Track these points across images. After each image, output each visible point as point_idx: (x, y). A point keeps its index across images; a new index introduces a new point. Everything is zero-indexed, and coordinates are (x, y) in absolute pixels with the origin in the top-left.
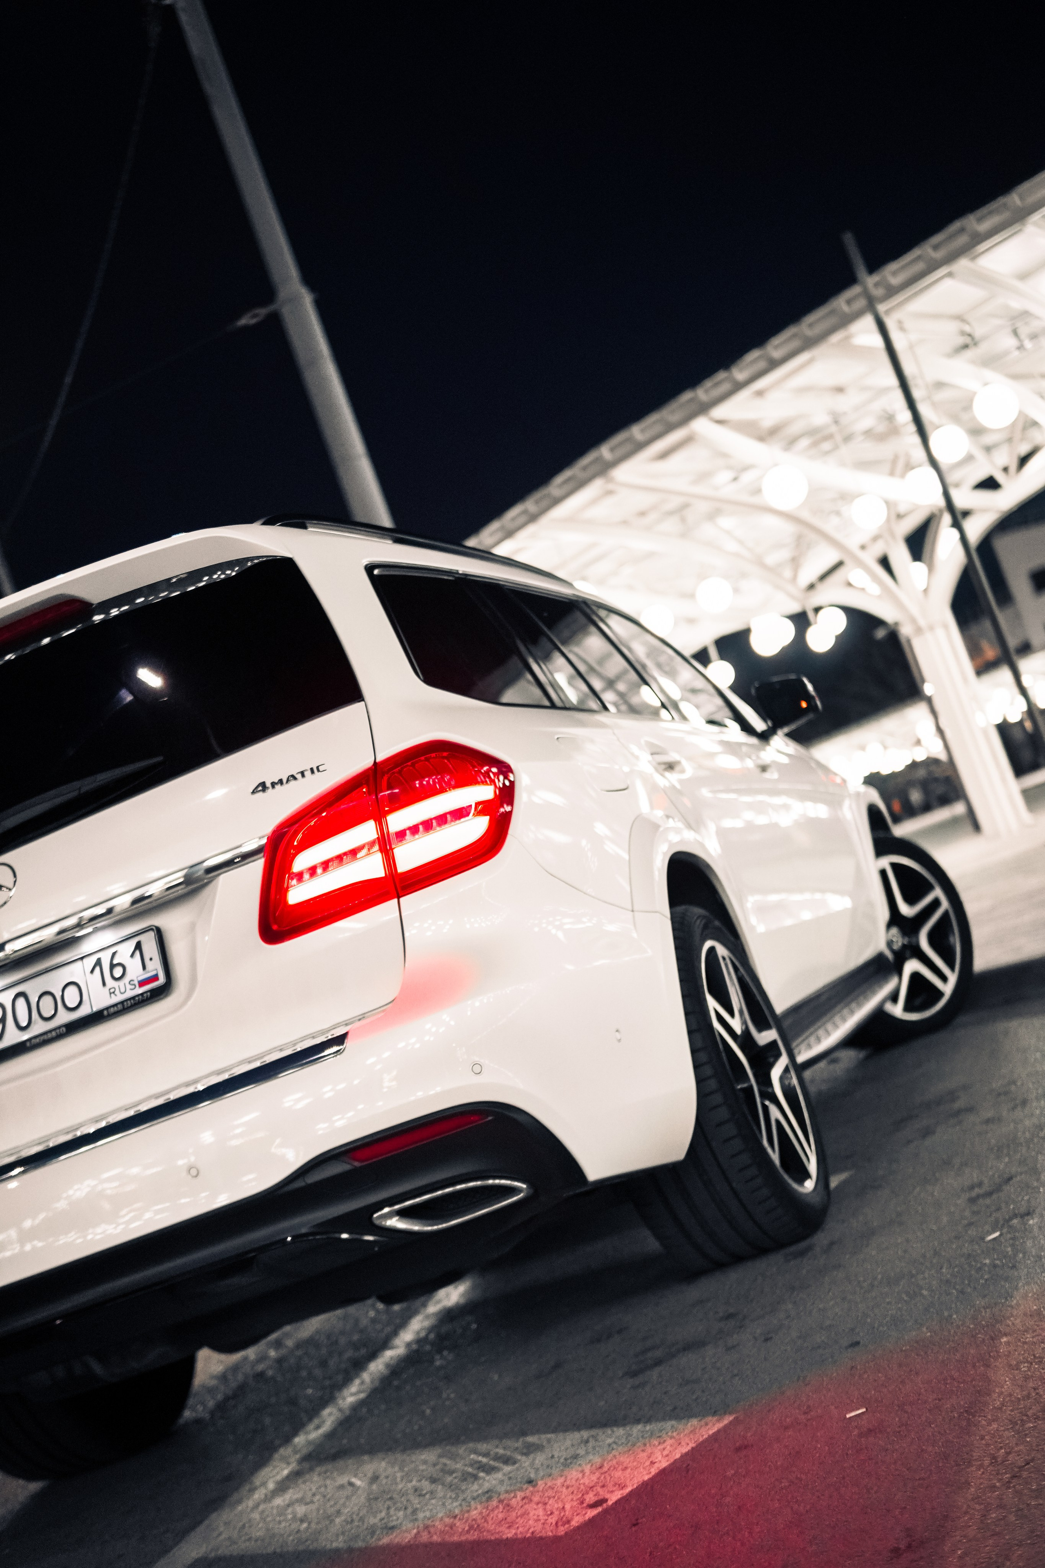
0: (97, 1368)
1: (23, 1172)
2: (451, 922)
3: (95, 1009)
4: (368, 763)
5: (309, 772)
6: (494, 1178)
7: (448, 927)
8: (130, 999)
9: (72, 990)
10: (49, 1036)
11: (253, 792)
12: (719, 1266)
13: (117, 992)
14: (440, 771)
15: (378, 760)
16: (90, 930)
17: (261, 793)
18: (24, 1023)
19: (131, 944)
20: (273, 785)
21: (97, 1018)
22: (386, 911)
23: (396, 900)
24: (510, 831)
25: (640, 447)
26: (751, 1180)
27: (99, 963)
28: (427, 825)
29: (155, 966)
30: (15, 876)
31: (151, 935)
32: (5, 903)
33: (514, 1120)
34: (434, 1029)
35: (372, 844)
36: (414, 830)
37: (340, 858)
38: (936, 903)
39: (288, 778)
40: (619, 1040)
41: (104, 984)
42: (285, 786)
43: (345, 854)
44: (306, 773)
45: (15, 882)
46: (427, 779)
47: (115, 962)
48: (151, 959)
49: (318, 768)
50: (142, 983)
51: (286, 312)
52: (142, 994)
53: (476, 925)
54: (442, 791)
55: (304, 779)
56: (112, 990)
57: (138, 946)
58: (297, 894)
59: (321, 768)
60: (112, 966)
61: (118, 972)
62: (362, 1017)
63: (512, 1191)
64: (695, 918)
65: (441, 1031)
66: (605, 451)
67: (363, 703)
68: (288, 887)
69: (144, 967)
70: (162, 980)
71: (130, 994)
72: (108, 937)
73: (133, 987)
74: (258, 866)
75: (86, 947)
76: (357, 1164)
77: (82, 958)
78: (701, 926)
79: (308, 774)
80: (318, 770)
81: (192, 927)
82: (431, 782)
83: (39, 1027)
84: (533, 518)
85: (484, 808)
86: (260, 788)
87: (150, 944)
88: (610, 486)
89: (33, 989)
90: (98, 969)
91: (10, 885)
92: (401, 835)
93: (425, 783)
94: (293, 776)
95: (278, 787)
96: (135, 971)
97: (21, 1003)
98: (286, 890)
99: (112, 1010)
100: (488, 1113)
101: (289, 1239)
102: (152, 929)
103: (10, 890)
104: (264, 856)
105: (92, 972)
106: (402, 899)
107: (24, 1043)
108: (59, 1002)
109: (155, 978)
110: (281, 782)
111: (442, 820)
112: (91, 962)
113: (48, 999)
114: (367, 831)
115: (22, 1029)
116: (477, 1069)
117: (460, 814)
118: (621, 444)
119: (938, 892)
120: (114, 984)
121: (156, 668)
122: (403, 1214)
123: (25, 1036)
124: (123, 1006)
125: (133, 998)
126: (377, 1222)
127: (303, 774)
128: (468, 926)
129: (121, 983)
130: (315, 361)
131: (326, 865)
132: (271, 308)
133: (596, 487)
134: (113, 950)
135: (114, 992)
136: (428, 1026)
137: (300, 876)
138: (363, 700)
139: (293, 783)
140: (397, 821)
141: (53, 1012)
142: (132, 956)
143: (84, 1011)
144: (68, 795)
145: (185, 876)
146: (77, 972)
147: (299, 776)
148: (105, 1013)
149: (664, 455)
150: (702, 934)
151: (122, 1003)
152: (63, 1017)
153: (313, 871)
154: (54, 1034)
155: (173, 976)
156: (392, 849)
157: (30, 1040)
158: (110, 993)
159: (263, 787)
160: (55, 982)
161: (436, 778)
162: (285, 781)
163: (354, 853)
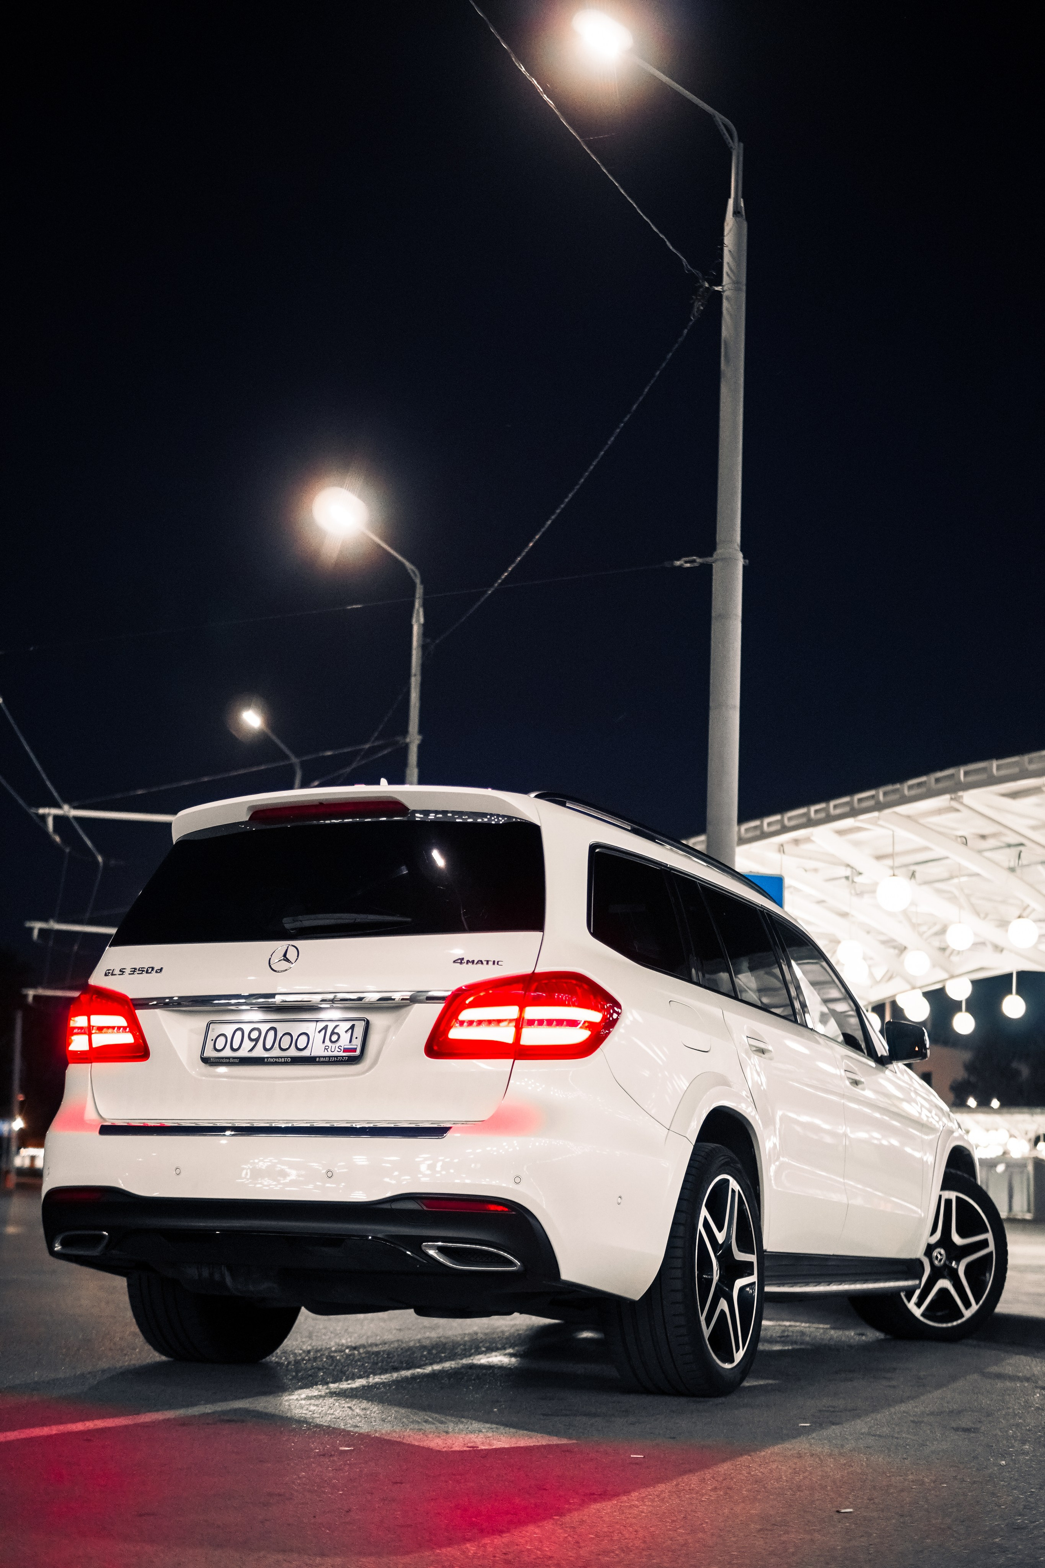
0: (228, 1280)
1: (233, 1135)
2: (544, 1086)
3: (312, 1055)
4: (528, 970)
5: (492, 963)
6: (505, 1251)
7: (541, 1089)
8: (334, 1057)
9: (304, 1038)
10: (280, 1060)
11: (454, 962)
12: (647, 1391)
13: (329, 1050)
14: (571, 992)
15: (536, 971)
16: (328, 1006)
17: (459, 964)
18: (268, 1047)
19: (349, 1024)
20: (468, 962)
21: (311, 1061)
22: (503, 1065)
23: (512, 1060)
24: (601, 1046)
25: (993, 781)
26: (681, 1336)
27: (326, 1028)
28: (550, 1022)
29: (357, 1043)
30: (298, 957)
31: (363, 1023)
32: (286, 970)
33: (529, 1221)
34: (506, 1147)
35: (511, 1021)
36: (541, 1022)
37: (490, 1022)
38: (984, 1244)
39: (478, 961)
40: (619, 1204)
41: (324, 1042)
42: (475, 966)
43: (494, 1020)
44: (489, 962)
45: (297, 959)
46: (562, 995)
47: (335, 1031)
48: (356, 1038)
49: (498, 962)
50: (345, 1050)
51: (717, 569)
52: (343, 1057)
53: (557, 1094)
54: (568, 1005)
55: (487, 966)
56: (327, 1048)
57: (352, 1027)
58: (456, 1033)
59: (500, 963)
60: (333, 1033)
61: (334, 1038)
62: (463, 1122)
63: (511, 1263)
64: (721, 1155)
65: (510, 1150)
66: (961, 772)
67: (542, 933)
68: (452, 1027)
69: (350, 1041)
70: (358, 1053)
71: (336, 1054)
72: (336, 1014)
73: (340, 1050)
74: (439, 1007)
75: (323, 1015)
76: (425, 1208)
77: (317, 1021)
78: (723, 1162)
79: (491, 963)
80: (498, 964)
81: (388, 1029)
82: (564, 998)
83: (276, 1053)
84: (879, 807)
85: (590, 1025)
86: (459, 961)
87: (360, 1028)
88: (954, 804)
89: (282, 1028)
90: (323, 1031)
91: (293, 960)
92: (531, 1023)
93: (560, 997)
94: (481, 961)
95: (470, 964)
96: (344, 1041)
97: (272, 1033)
98: (450, 1028)
99: (322, 1059)
100: (513, 1209)
101: (370, 1238)
102: (364, 1020)
103: (292, 963)
104: (445, 1003)
105: (320, 1032)
106: (516, 1061)
107: (264, 1058)
108: (294, 1042)
109: (354, 1050)
110: (473, 962)
111: (560, 1023)
112: (321, 1025)
113: (288, 1038)
114: (512, 1012)
115: (265, 1049)
116: (518, 1180)
117: (573, 1023)
118: (976, 771)
119: (989, 1236)
120: (330, 1044)
121: (444, 853)
122: (440, 1250)
123: (266, 1055)
124: (330, 1059)
125: (337, 1057)
126: (423, 1248)
127: (488, 962)
128: (552, 1093)
129: (334, 1045)
130: (725, 616)
131: (480, 1023)
132: (709, 560)
133: (942, 801)
134: (337, 1023)
135: (327, 1049)
136: (505, 1144)
137: (462, 1023)
138: (543, 932)
139: (480, 965)
140: (532, 1012)
141: (288, 1047)
142: (346, 1032)
143: (305, 1053)
144: (345, 920)
145: (411, 996)
146: (309, 1028)
147: (485, 963)
148: (318, 1059)
149: (1015, 795)
150: (720, 1167)
151: (329, 1057)
152: (293, 1053)
153: (471, 1023)
154: (283, 1060)
155: (365, 1052)
156: (522, 1028)
157: (268, 1058)
158: (325, 1049)
159: (461, 961)
160: (296, 1029)
161: (568, 996)
162: (475, 962)
163: (499, 1021)
